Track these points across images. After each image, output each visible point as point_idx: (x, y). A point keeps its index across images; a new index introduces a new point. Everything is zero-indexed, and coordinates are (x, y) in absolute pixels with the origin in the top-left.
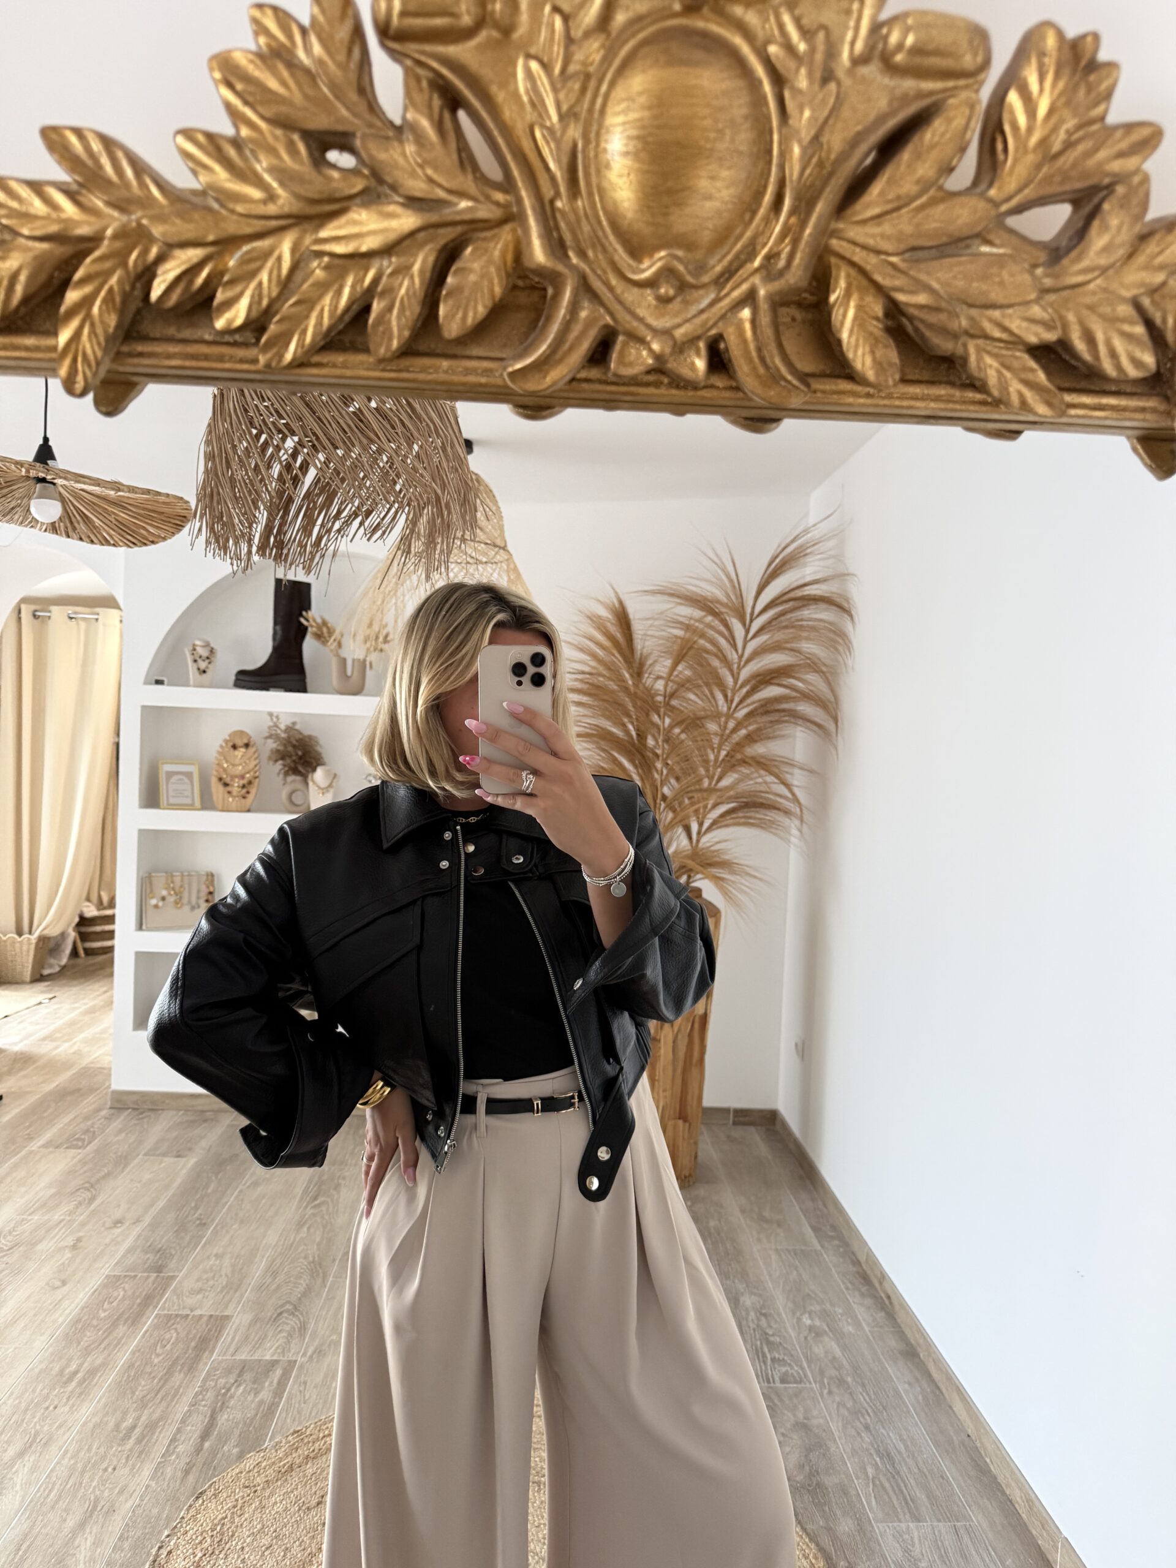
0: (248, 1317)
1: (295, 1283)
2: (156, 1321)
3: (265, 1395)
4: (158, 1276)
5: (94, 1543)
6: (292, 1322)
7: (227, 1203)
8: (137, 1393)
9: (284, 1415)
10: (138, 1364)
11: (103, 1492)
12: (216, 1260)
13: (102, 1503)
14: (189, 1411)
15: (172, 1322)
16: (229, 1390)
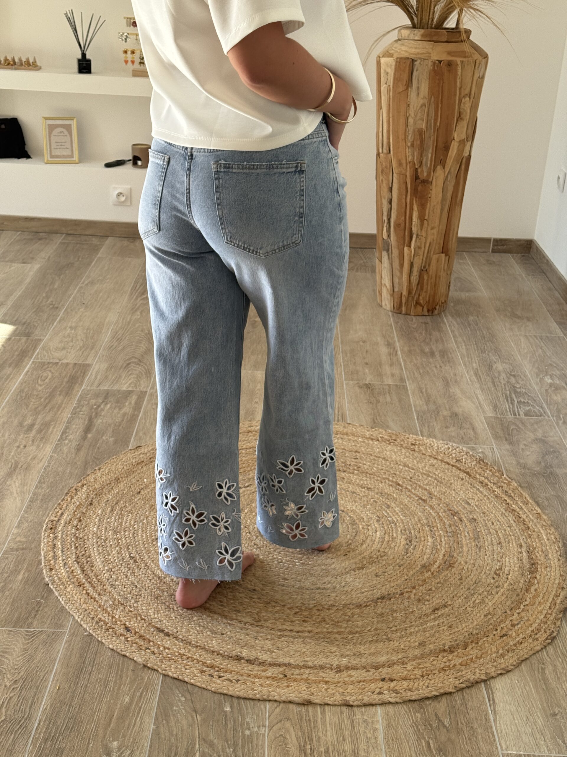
0: (104, 366)
1: (137, 346)
2: (33, 366)
3: (128, 408)
4: (28, 339)
5: (21, 484)
6: (139, 369)
7: (71, 295)
8: (30, 406)
9: (144, 421)
10: (27, 389)
11: (20, 458)
12: (72, 330)
13: (21, 464)
14: (72, 417)
15: (46, 366)
16: (99, 406)
